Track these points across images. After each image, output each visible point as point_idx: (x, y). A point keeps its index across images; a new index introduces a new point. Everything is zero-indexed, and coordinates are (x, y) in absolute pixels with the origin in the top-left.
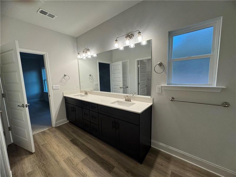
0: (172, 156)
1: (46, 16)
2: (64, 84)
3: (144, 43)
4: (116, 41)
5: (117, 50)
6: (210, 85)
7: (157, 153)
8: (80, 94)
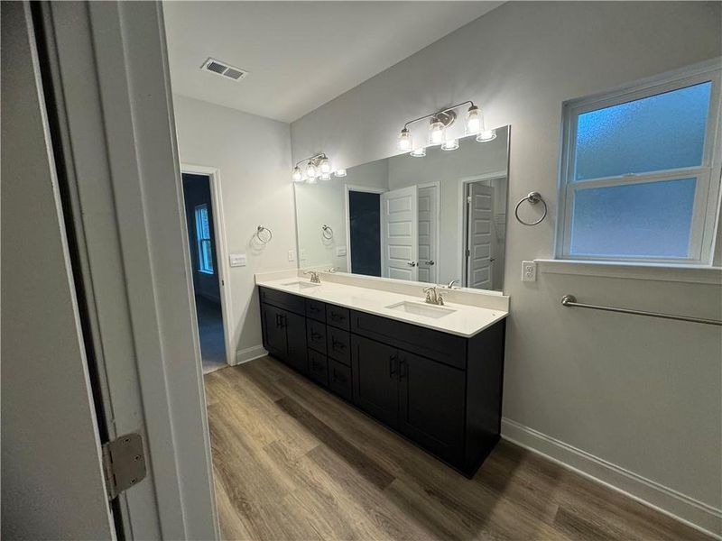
0: (563, 468)
1: (222, 75)
2: (257, 253)
3: (487, 135)
4: (403, 131)
5: (407, 157)
6: (693, 260)
7: (517, 456)
8: (296, 279)
